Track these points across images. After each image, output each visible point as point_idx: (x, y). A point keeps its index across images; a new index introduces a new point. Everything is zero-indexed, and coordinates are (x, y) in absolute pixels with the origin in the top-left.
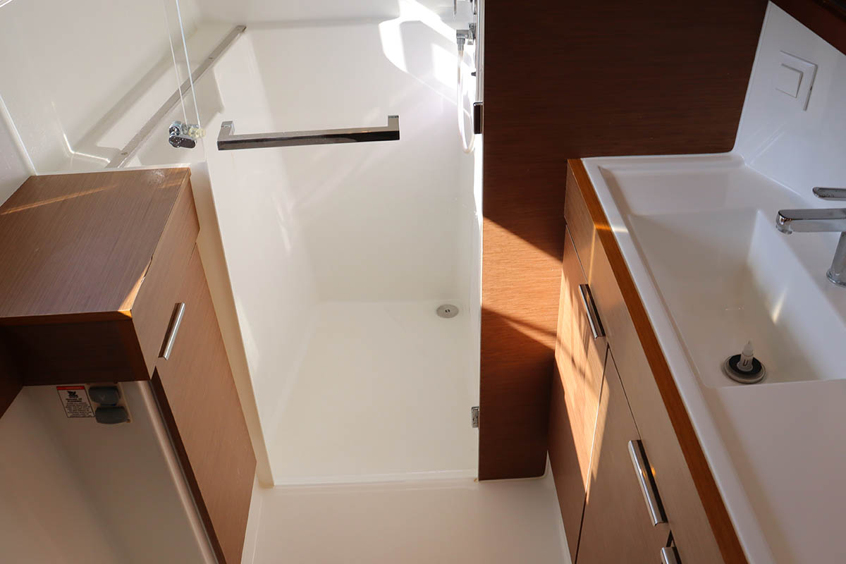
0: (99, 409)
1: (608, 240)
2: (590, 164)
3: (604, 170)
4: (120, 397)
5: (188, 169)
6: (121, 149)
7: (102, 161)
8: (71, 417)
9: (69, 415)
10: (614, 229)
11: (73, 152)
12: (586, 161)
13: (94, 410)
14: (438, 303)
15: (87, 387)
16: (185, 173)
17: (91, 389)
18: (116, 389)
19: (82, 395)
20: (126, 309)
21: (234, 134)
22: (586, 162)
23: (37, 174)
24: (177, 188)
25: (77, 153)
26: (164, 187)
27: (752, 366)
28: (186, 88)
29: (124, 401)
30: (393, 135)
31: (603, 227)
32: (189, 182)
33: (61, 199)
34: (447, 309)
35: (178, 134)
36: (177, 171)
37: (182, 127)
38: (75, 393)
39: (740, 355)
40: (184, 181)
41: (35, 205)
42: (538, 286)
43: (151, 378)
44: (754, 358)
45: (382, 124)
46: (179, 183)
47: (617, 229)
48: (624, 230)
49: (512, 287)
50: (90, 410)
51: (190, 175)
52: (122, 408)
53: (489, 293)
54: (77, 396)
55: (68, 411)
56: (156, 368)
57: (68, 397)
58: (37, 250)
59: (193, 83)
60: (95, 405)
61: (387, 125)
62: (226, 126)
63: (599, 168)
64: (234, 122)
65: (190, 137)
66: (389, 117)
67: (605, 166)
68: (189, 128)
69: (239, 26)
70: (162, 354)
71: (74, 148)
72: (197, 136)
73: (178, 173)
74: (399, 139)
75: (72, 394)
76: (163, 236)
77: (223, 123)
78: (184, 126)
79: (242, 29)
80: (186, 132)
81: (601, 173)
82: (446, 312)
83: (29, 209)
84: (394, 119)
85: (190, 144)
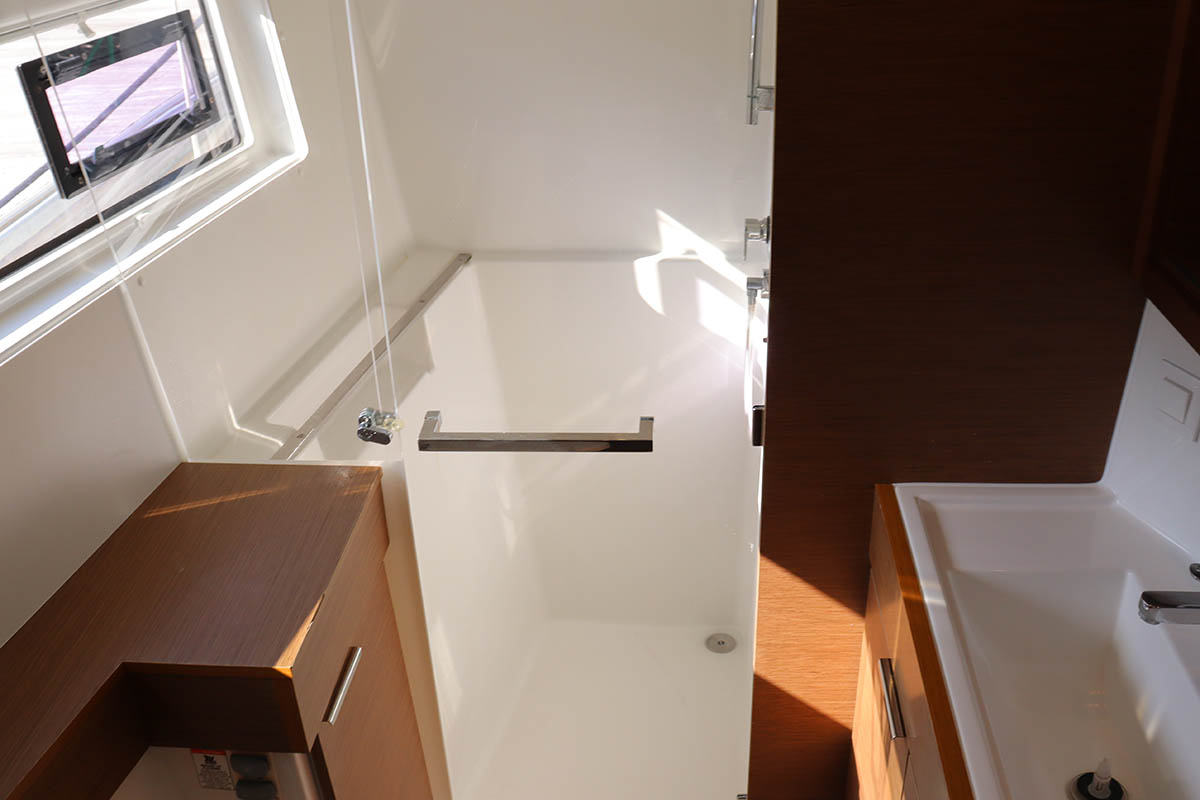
0: (241, 783)
1: (917, 613)
2: (905, 494)
3: (924, 502)
4: (269, 769)
5: (379, 469)
6: (298, 429)
7: (274, 443)
8: (205, 787)
9: (204, 784)
10: (927, 600)
11: (237, 427)
12: (901, 488)
13: (236, 782)
14: (709, 630)
15: (229, 753)
16: (375, 473)
17: (232, 756)
18: (265, 760)
19: (222, 761)
20: (284, 665)
21: (441, 431)
22: (899, 489)
23: (190, 461)
24: (362, 497)
25: (245, 430)
26: (346, 493)
27: (1109, 791)
28: (380, 349)
29: (274, 774)
30: (645, 446)
31: (913, 596)
32: (380, 485)
33: (217, 501)
34: (720, 640)
35: (369, 426)
36: (364, 471)
37: (375, 415)
38: (213, 758)
39: (1092, 774)
40: (373, 486)
41: (184, 507)
42: (832, 644)
43: (310, 749)
44: (1112, 779)
45: (631, 429)
46: (366, 490)
47: (932, 598)
48: (941, 602)
49: (796, 643)
50: (230, 781)
51: (380, 477)
52: (270, 783)
53: (764, 649)
54: (215, 763)
55: (201, 779)
56: (317, 736)
57: (204, 763)
58: (181, 570)
59: (390, 343)
60: (236, 777)
61: (637, 431)
62: (432, 417)
63: (916, 499)
64: (442, 414)
65: (383, 429)
66: (642, 419)
67: (924, 497)
68: (384, 418)
69: (462, 255)
70: (326, 717)
71: (240, 422)
72: (393, 429)
73: (366, 474)
74: (651, 450)
75: (209, 760)
76: (340, 563)
77: (428, 412)
78: (378, 414)
79: (465, 258)
80: (380, 421)
81: (919, 508)
82: (720, 644)
83: (175, 512)
84: (647, 421)
85: (384, 439)
